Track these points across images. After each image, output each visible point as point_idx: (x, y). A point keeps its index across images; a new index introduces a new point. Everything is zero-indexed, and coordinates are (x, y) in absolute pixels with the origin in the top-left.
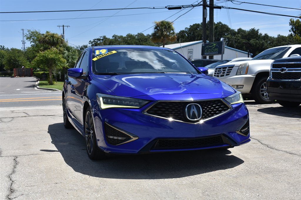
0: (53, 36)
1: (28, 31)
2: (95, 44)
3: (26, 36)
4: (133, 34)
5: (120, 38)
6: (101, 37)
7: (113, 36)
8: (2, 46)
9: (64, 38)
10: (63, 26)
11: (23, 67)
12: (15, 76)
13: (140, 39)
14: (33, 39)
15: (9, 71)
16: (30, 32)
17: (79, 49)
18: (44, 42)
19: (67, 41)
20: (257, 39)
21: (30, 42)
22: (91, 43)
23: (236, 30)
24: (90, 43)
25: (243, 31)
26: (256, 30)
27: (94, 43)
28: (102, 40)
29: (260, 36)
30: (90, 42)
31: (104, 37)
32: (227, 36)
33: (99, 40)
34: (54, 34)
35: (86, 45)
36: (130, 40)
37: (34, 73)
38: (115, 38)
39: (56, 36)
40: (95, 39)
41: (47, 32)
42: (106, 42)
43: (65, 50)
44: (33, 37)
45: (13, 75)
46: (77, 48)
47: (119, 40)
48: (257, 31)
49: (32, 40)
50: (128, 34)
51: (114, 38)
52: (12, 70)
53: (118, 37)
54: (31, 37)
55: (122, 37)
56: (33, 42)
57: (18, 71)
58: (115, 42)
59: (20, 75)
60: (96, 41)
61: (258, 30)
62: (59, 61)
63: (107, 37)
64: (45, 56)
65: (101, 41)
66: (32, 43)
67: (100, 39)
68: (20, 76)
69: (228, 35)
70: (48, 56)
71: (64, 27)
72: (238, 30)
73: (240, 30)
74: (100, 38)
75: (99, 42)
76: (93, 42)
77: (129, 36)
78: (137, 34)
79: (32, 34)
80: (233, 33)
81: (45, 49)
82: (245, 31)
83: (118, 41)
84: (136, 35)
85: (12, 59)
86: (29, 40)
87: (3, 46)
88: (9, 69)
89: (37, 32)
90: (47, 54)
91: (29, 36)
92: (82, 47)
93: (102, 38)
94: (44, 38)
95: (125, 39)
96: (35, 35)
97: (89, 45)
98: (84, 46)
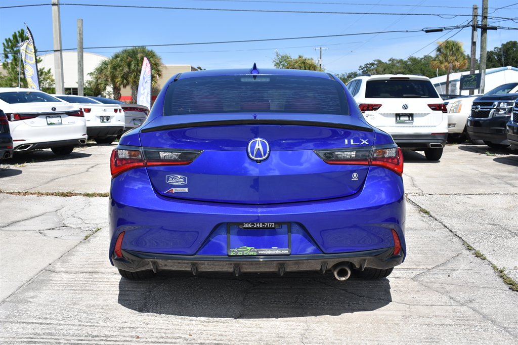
0: (305, 62)
1: (278, 55)
2: (367, 70)
3: (274, 61)
4: (417, 57)
5: (398, 63)
6: (375, 61)
7: (390, 60)
9: (320, 65)
10: (321, 48)
14: (283, 65)
16: (280, 57)
17: (346, 77)
22: (362, 69)
24: (360, 70)
27: (365, 69)
30: (360, 67)
31: (380, 62)
33: (372, 64)
34: (305, 60)
36: (413, 65)
38: (393, 62)
39: (309, 62)
40: (367, 64)
42: (380, 68)
44: (283, 63)
46: (343, 75)
47: (397, 65)
50: (410, 58)
51: (391, 62)
53: (397, 60)
54: (280, 62)
55: (401, 61)
58: (392, 68)
60: (368, 66)
63: (383, 61)
65: (375, 66)
67: (374, 64)
74: (374, 62)
75: (372, 67)
76: (364, 68)
77: (413, 60)
78: (423, 57)
79: (282, 59)
83: (397, 67)
84: (422, 59)
89: (287, 57)
91: (278, 61)
92: (349, 75)
93: (376, 63)
95: (406, 64)
96: (285, 60)
97: (360, 72)
98: (352, 74)
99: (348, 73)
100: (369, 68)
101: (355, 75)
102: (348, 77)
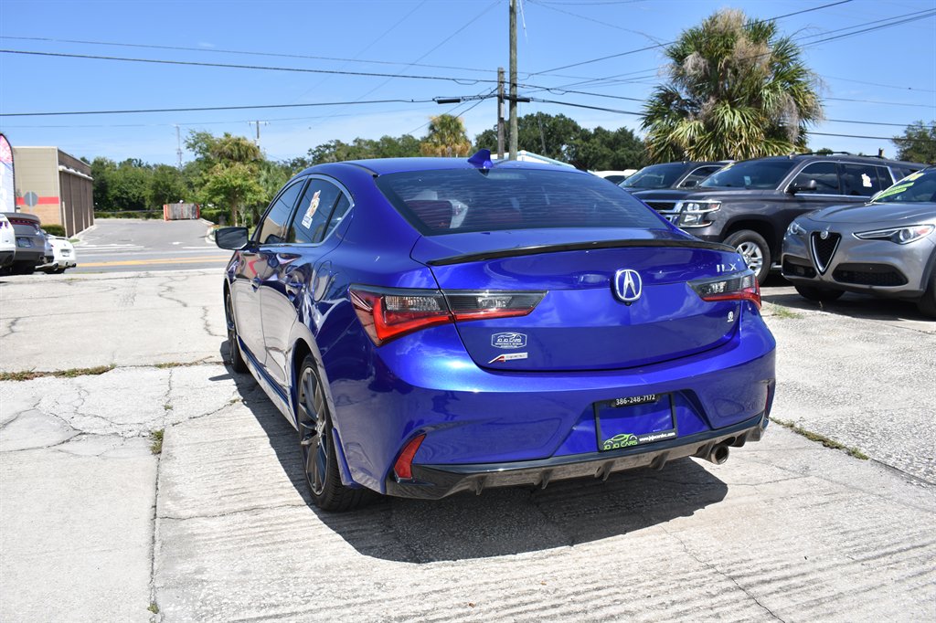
0: (237, 143)
1: (191, 132)
2: (319, 155)
3: (185, 141)
4: (392, 137)
5: (367, 145)
6: (331, 142)
7: (355, 141)
8: (136, 160)
9: (258, 147)
11: (181, 201)
13: (408, 146)
14: (200, 147)
16: (195, 135)
17: (289, 165)
18: (221, 153)
19: (264, 152)
20: (630, 149)
21: (194, 153)
22: (312, 154)
23: (592, 132)
24: (309, 154)
25: (605, 131)
26: (629, 131)
27: (317, 154)
28: (334, 147)
29: (636, 142)
30: (310, 150)
31: (338, 141)
32: (574, 142)
33: (327, 147)
34: (239, 139)
35: (302, 157)
36: (387, 149)
37: (203, 213)
38: (359, 143)
39: (244, 143)
40: (321, 146)
41: (227, 135)
42: (341, 152)
43: (261, 169)
44: (200, 144)
46: (286, 162)
47: (366, 148)
48: (631, 133)
49: (197, 150)
50: (383, 138)
51: (356, 144)
52: (160, 207)
53: (365, 141)
54: (196, 143)
55: (371, 143)
56: (201, 153)
60: (322, 149)
61: (632, 131)
62: (251, 190)
63: (344, 141)
64: (225, 182)
65: (332, 149)
66: (199, 156)
67: (330, 146)
68: (176, 219)
69: (575, 139)
70: (230, 182)
72: (595, 130)
73: (599, 130)
74: (329, 143)
75: (327, 152)
76: (315, 152)
77: (387, 140)
78: (400, 136)
79: (198, 138)
80: (585, 136)
82: (609, 132)
84: (399, 139)
85: (160, 185)
86: (191, 149)
87: (138, 160)
89: (207, 135)
91: (192, 142)
92: (294, 162)
93: (333, 144)
94: (222, 147)
96: (203, 140)
97: (309, 158)
98: (298, 160)
99: (292, 159)
100: (322, 151)
101: (303, 163)
102: (294, 165)
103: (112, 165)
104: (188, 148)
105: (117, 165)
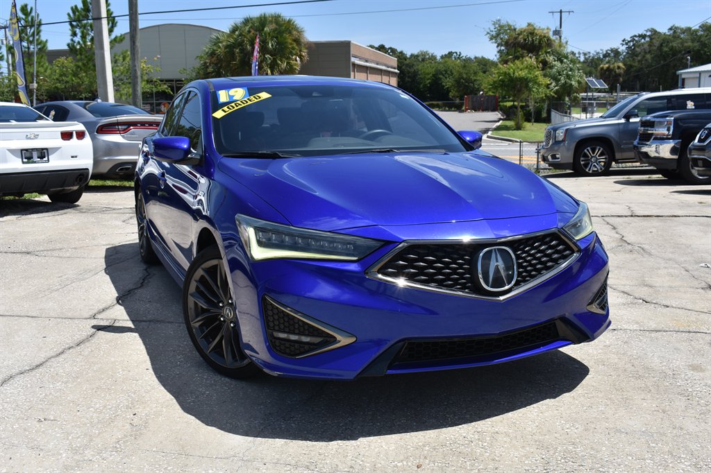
1: (494, 24)
2: (634, 45)
3: (488, 33)
5: (684, 33)
6: (647, 31)
7: (671, 29)
8: (456, 53)
9: (560, 37)
10: (561, 12)
11: (481, 93)
12: (466, 110)
14: (501, 39)
15: (458, 101)
16: (497, 26)
17: (602, 56)
18: (515, 44)
19: (567, 43)
21: (496, 45)
22: (627, 44)
24: (623, 45)
27: (632, 44)
28: (649, 36)
30: (623, 41)
31: (654, 32)
33: (643, 36)
34: (535, 29)
35: (616, 47)
36: (706, 36)
37: (500, 105)
38: (675, 32)
39: (539, 32)
40: (635, 36)
41: (529, 25)
42: (654, 41)
43: (555, 61)
44: (502, 36)
45: (463, 108)
46: (598, 53)
47: (682, 36)
49: (499, 41)
50: (703, 25)
51: (672, 32)
52: (462, 98)
53: (682, 29)
54: (498, 35)
55: (689, 29)
56: (502, 45)
57: (473, 101)
58: (674, 41)
59: (476, 108)
60: (636, 39)
62: (536, 83)
63: (658, 30)
64: (509, 74)
66: (500, 48)
67: (645, 35)
68: (475, 111)
70: (514, 73)
71: (563, 13)
74: (645, 33)
75: (642, 41)
76: (629, 42)
79: (500, 30)
81: (517, 58)
83: (681, 39)
85: (463, 78)
86: (494, 41)
87: (458, 53)
88: (457, 97)
89: (509, 25)
90: (512, 70)
91: (494, 33)
92: (607, 53)
93: (648, 34)
94: (516, 38)
95: (696, 35)
96: (505, 31)
97: (623, 48)
98: (612, 50)
99: (604, 50)
100: (637, 41)
101: (616, 53)
102: (605, 56)
103: (433, 58)
104: (491, 39)
105: (438, 58)
